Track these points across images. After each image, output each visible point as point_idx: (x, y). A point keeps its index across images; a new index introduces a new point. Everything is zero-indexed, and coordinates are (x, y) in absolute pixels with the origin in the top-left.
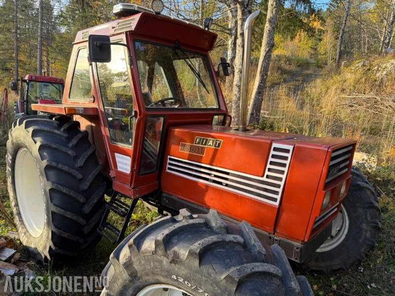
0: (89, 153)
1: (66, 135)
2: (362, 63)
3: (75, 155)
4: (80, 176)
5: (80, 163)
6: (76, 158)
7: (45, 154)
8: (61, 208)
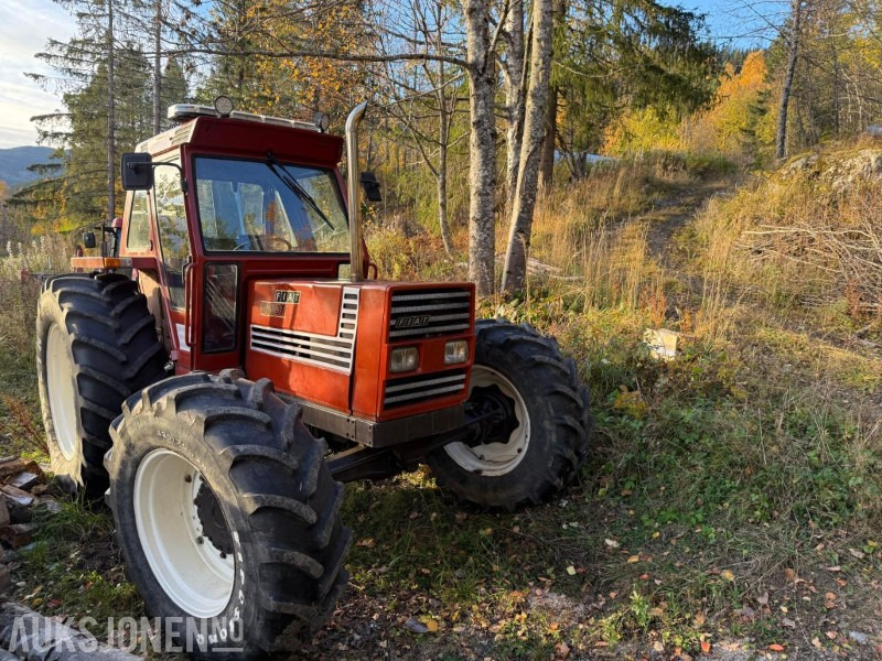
0: (141, 324)
1: (108, 299)
2: (804, 160)
3: (117, 326)
4: (123, 358)
5: (125, 339)
6: (119, 331)
7: (74, 325)
8: (93, 402)
